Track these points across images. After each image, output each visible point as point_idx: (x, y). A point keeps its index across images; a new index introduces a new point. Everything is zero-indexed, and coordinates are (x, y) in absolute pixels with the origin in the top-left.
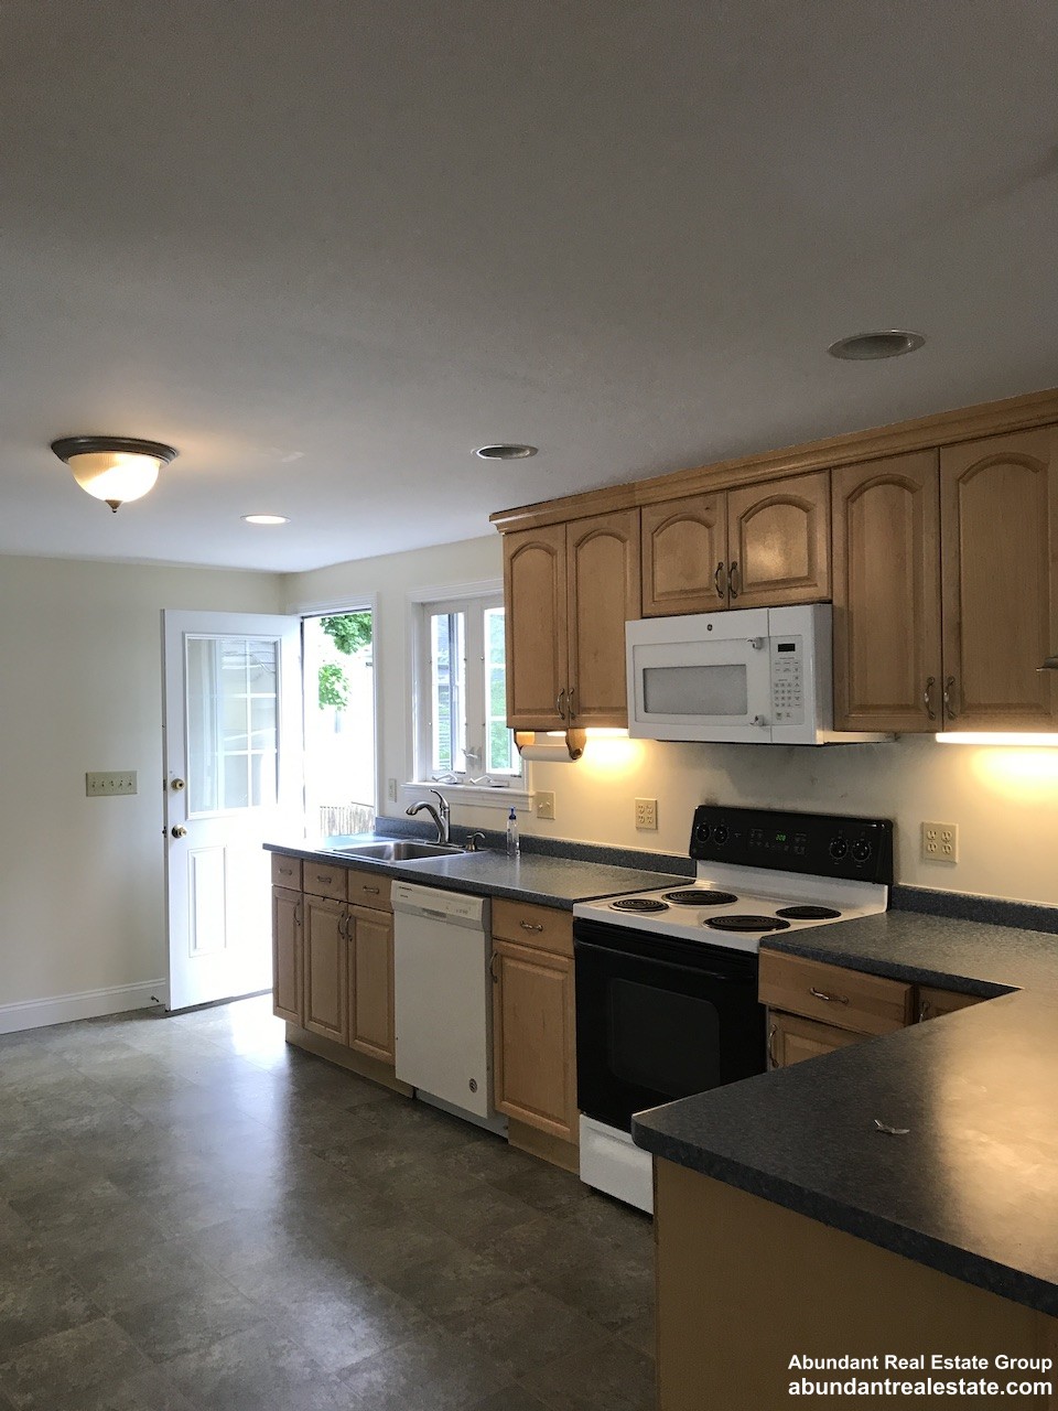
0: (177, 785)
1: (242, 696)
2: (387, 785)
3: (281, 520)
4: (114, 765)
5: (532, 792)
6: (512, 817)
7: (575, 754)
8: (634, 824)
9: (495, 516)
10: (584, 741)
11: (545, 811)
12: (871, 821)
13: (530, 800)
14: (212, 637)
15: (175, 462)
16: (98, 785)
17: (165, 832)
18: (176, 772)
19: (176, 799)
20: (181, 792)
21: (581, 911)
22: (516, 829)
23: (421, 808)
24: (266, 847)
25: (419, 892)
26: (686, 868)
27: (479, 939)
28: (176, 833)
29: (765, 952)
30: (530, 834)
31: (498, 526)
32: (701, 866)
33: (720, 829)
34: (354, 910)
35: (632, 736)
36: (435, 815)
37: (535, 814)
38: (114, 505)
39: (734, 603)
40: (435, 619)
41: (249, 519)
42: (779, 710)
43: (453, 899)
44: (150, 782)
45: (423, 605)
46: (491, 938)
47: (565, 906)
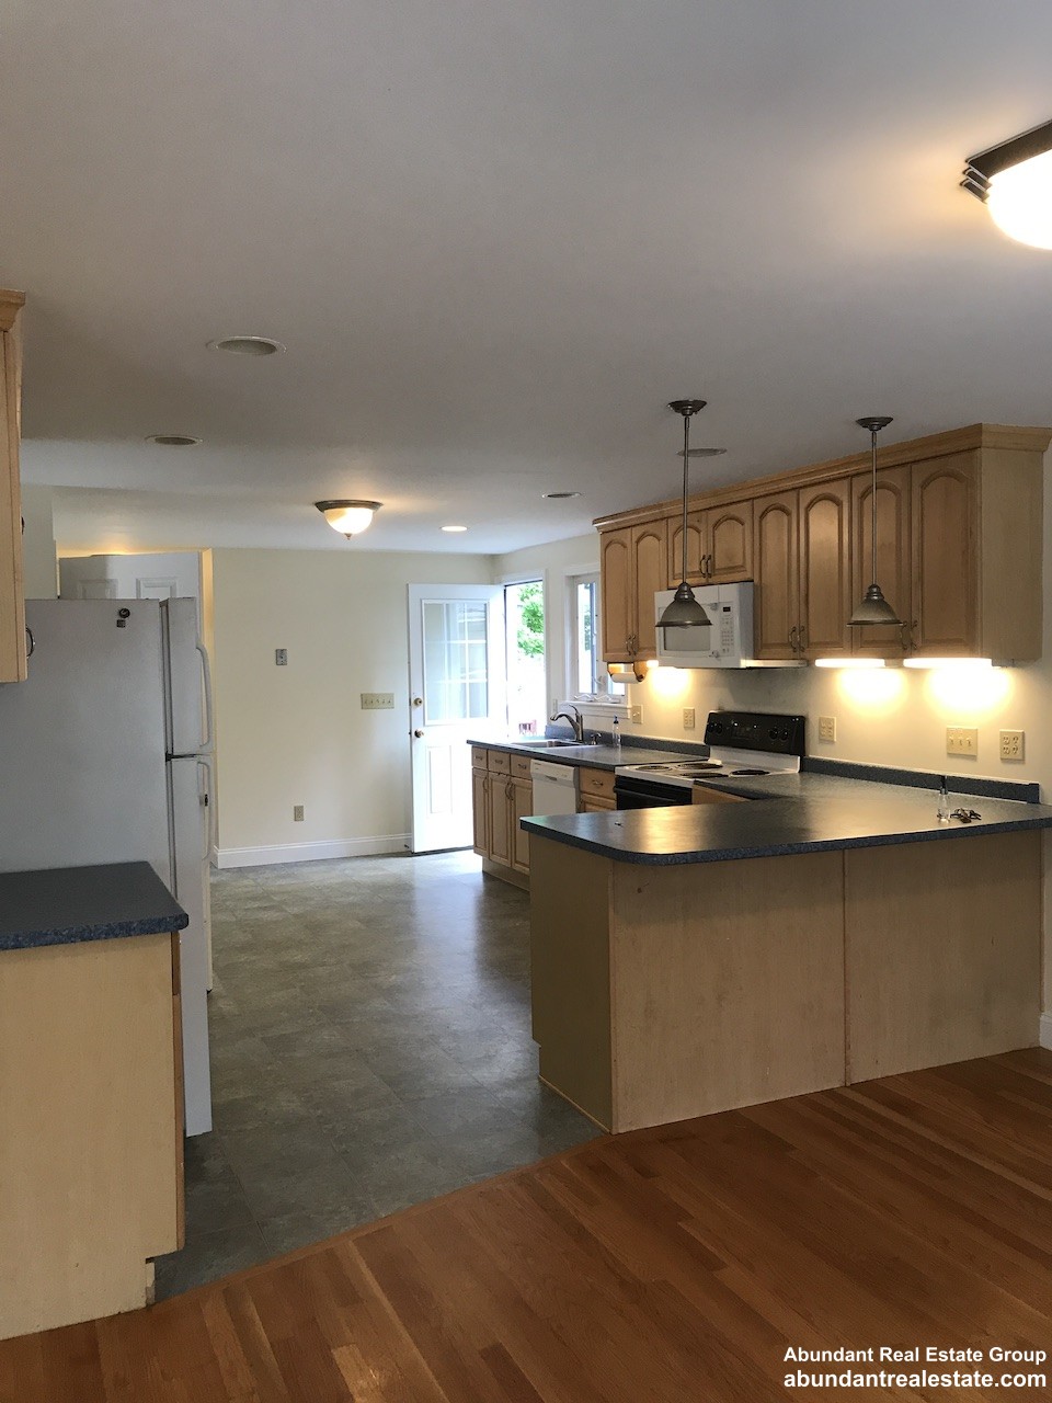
0: (418, 702)
1: (463, 642)
2: (551, 703)
3: (464, 529)
4: (378, 689)
5: (629, 706)
6: (616, 722)
7: (640, 678)
8: (682, 725)
9: (595, 522)
10: (646, 670)
11: (637, 720)
12: (795, 717)
13: (629, 711)
14: (448, 602)
15: (381, 508)
16: (368, 702)
17: (410, 733)
18: (417, 694)
19: (417, 711)
20: (421, 706)
21: (619, 771)
22: (618, 731)
23: (561, 716)
24: (468, 742)
25: (545, 766)
26: (703, 751)
27: (572, 791)
28: (417, 735)
29: (697, 787)
30: (629, 734)
31: (598, 528)
32: (713, 751)
33: (719, 724)
34: (514, 780)
35: (662, 665)
36: (571, 721)
37: (630, 722)
38: (349, 536)
39: (710, 581)
40: (581, 587)
41: (445, 529)
42: (724, 647)
43: (561, 769)
44: (401, 700)
45: (573, 577)
46: (580, 792)
47: (610, 769)
